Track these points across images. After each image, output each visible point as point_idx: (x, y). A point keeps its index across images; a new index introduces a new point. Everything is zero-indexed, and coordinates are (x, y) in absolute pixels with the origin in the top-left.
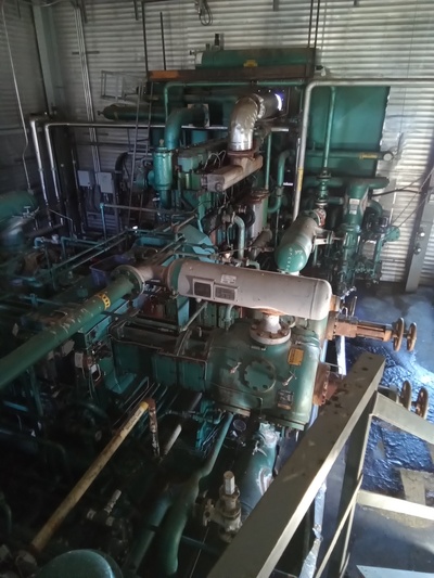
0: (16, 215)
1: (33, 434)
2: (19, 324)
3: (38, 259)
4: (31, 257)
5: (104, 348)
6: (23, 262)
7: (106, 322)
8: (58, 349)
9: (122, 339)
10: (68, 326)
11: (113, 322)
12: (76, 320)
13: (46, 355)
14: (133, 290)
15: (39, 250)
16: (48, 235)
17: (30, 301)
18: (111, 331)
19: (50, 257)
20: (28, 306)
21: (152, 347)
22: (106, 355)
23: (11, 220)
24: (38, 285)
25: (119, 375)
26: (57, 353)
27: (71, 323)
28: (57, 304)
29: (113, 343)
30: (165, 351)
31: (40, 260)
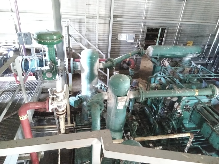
0: (191, 54)
1: (154, 117)
2: (169, 86)
3: (190, 70)
4: (188, 69)
5: (189, 108)
6: (184, 69)
7: (196, 101)
8: (172, 97)
9: (198, 110)
10: (178, 93)
11: (198, 103)
12: (182, 93)
13: (168, 97)
14: (211, 95)
15: (192, 68)
16: (198, 64)
17: (176, 81)
18: (195, 105)
19: (194, 72)
20: (175, 82)
21: (207, 119)
22: (189, 111)
23: (189, 55)
24: (182, 78)
25: (190, 121)
26: (171, 99)
27: (180, 92)
28: (183, 86)
29: (194, 109)
30: (211, 124)
31: (190, 71)
